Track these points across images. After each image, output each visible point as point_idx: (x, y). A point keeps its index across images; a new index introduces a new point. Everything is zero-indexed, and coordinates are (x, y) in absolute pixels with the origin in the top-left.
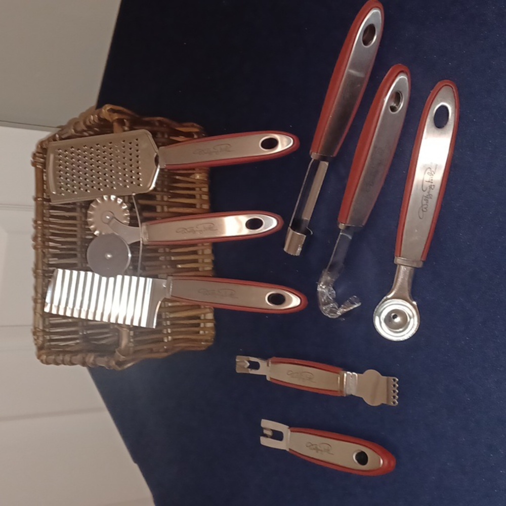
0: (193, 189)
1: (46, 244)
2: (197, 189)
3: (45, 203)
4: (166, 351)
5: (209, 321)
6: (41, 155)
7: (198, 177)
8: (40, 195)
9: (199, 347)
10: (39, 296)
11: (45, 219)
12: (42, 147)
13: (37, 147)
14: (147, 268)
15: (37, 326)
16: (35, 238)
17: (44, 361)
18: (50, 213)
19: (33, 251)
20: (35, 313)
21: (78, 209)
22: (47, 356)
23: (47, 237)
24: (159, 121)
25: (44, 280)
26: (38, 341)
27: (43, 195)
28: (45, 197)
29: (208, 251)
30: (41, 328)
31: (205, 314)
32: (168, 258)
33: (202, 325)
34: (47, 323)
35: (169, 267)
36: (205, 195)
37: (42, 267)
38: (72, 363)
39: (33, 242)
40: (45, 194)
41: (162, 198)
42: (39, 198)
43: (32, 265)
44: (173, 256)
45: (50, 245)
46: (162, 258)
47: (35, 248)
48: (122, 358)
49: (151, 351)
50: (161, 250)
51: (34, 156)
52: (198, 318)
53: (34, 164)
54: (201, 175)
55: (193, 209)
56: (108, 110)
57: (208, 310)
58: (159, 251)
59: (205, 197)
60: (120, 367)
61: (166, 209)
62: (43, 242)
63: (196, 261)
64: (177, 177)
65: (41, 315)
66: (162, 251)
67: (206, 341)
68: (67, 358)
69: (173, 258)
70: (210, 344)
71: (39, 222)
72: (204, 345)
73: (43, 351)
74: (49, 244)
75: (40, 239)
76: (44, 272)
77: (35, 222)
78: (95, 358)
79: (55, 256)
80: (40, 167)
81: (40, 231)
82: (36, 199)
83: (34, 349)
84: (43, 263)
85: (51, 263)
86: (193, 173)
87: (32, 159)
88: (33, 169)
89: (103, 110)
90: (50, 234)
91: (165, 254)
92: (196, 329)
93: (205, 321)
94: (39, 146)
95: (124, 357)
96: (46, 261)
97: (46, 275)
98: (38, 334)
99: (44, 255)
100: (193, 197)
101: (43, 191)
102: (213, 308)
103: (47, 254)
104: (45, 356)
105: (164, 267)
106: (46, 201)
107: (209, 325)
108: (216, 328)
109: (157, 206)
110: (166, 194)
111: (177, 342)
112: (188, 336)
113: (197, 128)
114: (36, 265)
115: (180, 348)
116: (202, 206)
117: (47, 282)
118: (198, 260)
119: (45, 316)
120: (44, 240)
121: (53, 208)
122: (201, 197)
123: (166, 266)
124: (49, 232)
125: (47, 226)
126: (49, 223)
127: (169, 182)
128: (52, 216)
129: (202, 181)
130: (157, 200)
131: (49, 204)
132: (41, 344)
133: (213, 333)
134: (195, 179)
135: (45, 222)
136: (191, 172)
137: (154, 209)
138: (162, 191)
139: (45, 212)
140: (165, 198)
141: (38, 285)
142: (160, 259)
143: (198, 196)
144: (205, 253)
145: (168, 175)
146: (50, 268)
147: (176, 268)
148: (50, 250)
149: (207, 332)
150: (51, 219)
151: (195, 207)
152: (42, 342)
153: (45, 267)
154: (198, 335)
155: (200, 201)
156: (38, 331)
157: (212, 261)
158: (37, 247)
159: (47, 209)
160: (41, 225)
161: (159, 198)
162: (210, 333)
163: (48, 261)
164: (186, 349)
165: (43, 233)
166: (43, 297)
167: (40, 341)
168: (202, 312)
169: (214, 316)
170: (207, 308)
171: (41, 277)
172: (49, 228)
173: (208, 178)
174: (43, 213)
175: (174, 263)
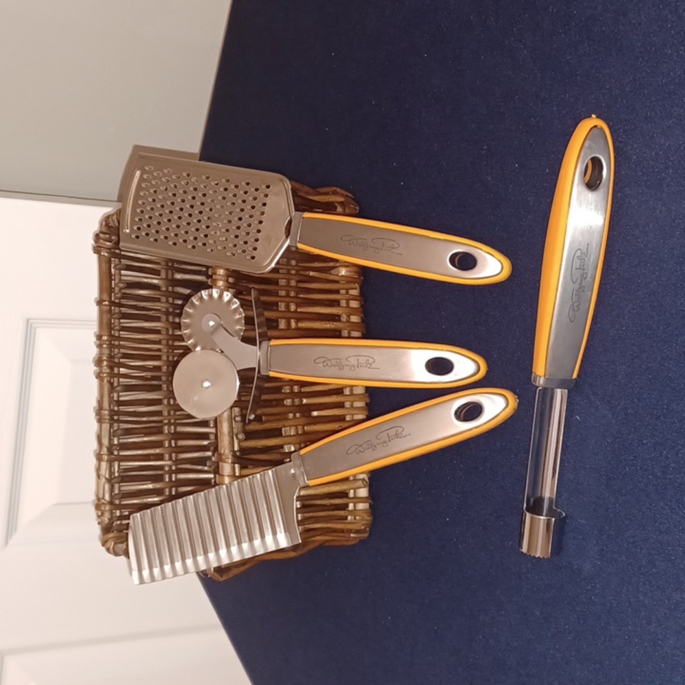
0: (337, 292)
1: (116, 371)
2: (343, 292)
3: (113, 308)
5: (362, 500)
6: (107, 236)
7: (343, 272)
8: (105, 297)
9: (347, 541)
10: (105, 450)
11: (113, 332)
12: (107, 225)
13: (101, 224)
14: (263, 418)
15: (101, 496)
16: (98, 362)
17: (111, 551)
18: (120, 323)
19: (95, 382)
20: (99, 476)
21: (164, 318)
22: (115, 544)
23: (116, 360)
25: (111, 426)
26: (102, 517)
27: (111, 298)
28: (113, 299)
29: (360, 389)
30: (107, 497)
31: (355, 490)
32: (297, 401)
33: (351, 506)
34: (117, 492)
35: (298, 415)
36: (356, 300)
37: (110, 406)
39: (95, 368)
40: (113, 294)
41: (288, 307)
42: (105, 301)
43: (94, 404)
44: (305, 397)
45: (121, 373)
46: (288, 402)
47: (99, 376)
50: (287, 389)
51: (97, 237)
52: (344, 494)
53: (97, 250)
54: (348, 269)
55: (335, 323)
57: (360, 483)
58: (283, 391)
59: (355, 304)
60: (222, 575)
61: (293, 324)
62: (111, 368)
63: (340, 405)
64: (312, 274)
65: (106, 479)
66: (288, 391)
67: (357, 532)
69: (305, 401)
70: (366, 535)
71: (105, 338)
72: (353, 537)
73: (111, 535)
74: (119, 371)
75: (105, 363)
76: (112, 413)
77: (99, 337)
79: (128, 388)
80: (106, 254)
81: (106, 352)
82: (100, 303)
83: (96, 530)
84: (111, 398)
85: (121, 399)
86: (337, 267)
87: (93, 243)
88: (96, 256)
90: (119, 355)
91: (292, 395)
92: (342, 513)
93: (356, 500)
94: (104, 223)
96: (115, 395)
97: (116, 418)
98: (103, 508)
99: (112, 388)
100: (335, 303)
101: (111, 290)
102: (367, 479)
103: (116, 387)
104: (113, 543)
105: (291, 415)
106: (115, 306)
107: (361, 506)
108: (373, 509)
109: (279, 320)
110: (293, 300)
111: (311, 533)
112: (329, 525)
113: (342, 195)
114: (100, 402)
115: (317, 544)
116: (349, 318)
117: (116, 428)
118: (343, 403)
119: (113, 481)
120: (112, 364)
121: (125, 316)
122: (348, 303)
123: (295, 415)
124: (119, 353)
125: (116, 343)
126: (119, 338)
127: (298, 282)
128: (124, 329)
129: (349, 279)
130: (280, 309)
131: (120, 311)
132: (108, 523)
133: (369, 518)
134: (337, 275)
135: (114, 338)
136: (331, 264)
137: (275, 324)
138: (288, 296)
139: (114, 324)
140: (293, 308)
141: (103, 433)
142: (285, 402)
143: (343, 303)
144: (355, 392)
145: (297, 271)
146: (120, 407)
147: (310, 416)
148: (121, 380)
149: (357, 518)
150: (121, 333)
151: (339, 321)
152: (110, 519)
153: (114, 406)
154: (346, 523)
155: (347, 310)
156: (103, 504)
157: (367, 404)
158: (102, 375)
159: (117, 318)
160: (107, 343)
161: (282, 307)
162: (362, 520)
163: (119, 396)
164: (327, 544)
165: (110, 355)
166: (110, 452)
167: (106, 519)
168: (351, 486)
169: (370, 492)
170: (359, 480)
171: (107, 421)
172: (120, 347)
173: (359, 274)
174: (111, 324)
175: (306, 410)
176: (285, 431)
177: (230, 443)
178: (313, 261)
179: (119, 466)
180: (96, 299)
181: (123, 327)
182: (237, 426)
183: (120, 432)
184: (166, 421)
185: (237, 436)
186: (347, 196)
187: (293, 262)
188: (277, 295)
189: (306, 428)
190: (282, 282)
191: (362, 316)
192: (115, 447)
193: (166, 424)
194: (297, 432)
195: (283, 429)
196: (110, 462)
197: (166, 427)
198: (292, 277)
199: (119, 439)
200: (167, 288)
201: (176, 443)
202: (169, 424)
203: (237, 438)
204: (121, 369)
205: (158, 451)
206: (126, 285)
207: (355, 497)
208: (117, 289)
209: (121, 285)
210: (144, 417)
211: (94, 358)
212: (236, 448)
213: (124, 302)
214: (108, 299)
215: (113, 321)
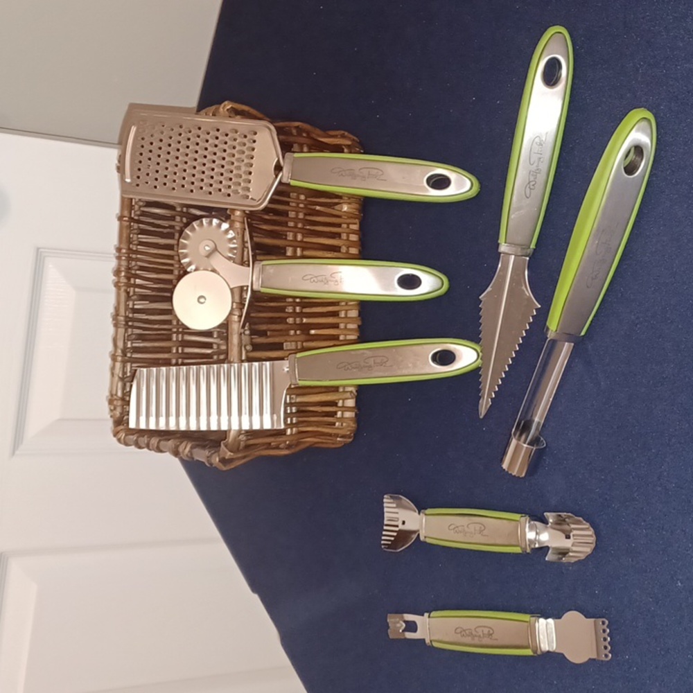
0: (339, 225)
1: (132, 281)
2: (344, 226)
3: (132, 224)
4: (289, 447)
5: (349, 409)
7: (345, 208)
8: (126, 213)
9: (333, 444)
10: (119, 352)
11: (131, 246)
14: (269, 333)
15: (114, 392)
16: (117, 272)
17: (122, 441)
18: (138, 238)
19: (113, 291)
20: (113, 374)
21: (177, 236)
22: (126, 435)
23: (133, 272)
24: (297, 127)
25: (126, 331)
26: (114, 412)
27: (131, 214)
28: (133, 216)
29: (354, 313)
30: (120, 394)
31: (344, 400)
32: (298, 320)
33: (339, 414)
34: (128, 390)
35: (298, 332)
36: (356, 234)
37: (125, 313)
38: (159, 450)
39: (114, 278)
40: (133, 212)
41: (295, 236)
42: (125, 217)
43: (112, 310)
44: (306, 317)
45: (137, 283)
46: (290, 320)
47: (117, 285)
48: (229, 455)
49: (268, 446)
52: (334, 404)
54: (350, 206)
55: (335, 253)
56: (228, 110)
57: (348, 394)
58: (287, 310)
59: (354, 238)
60: (225, 466)
61: (299, 252)
62: (128, 279)
63: (336, 326)
64: (318, 208)
65: (119, 378)
66: (291, 311)
67: (343, 436)
68: (154, 441)
69: (305, 320)
70: (350, 440)
71: (124, 251)
72: (339, 441)
73: (122, 427)
74: (135, 282)
75: (123, 274)
76: (127, 319)
77: (119, 250)
78: (192, 448)
79: (143, 298)
81: (124, 263)
82: (120, 218)
83: (110, 424)
84: (127, 306)
85: (136, 307)
86: (340, 203)
89: (221, 109)
90: (136, 268)
91: (295, 314)
92: (331, 419)
93: (344, 409)
95: (232, 454)
96: (131, 304)
98: (115, 404)
99: (128, 297)
100: (337, 236)
101: (131, 207)
102: (354, 391)
103: (132, 296)
104: (124, 435)
105: (292, 332)
106: (134, 222)
107: (348, 414)
108: (358, 419)
109: (287, 248)
110: (301, 231)
111: (304, 435)
112: (319, 429)
113: (349, 139)
114: (117, 309)
115: (307, 445)
116: (348, 250)
117: (130, 333)
118: (338, 324)
119: (126, 380)
120: (129, 275)
121: (143, 232)
122: (348, 237)
123: (296, 332)
124: (136, 265)
125: (134, 256)
126: (137, 252)
127: (305, 214)
128: (141, 244)
129: (351, 215)
130: (288, 238)
131: (139, 227)
132: (119, 417)
133: (354, 425)
134: (341, 211)
135: (131, 251)
136: (336, 201)
137: (283, 251)
138: (296, 227)
139: (132, 238)
140: (299, 237)
141: (118, 337)
142: (288, 320)
143: (344, 236)
144: (349, 316)
145: (305, 205)
146: (135, 315)
147: (309, 334)
148: (137, 290)
149: (344, 424)
150: (139, 247)
151: (339, 251)
152: (121, 414)
153: (129, 313)
154: (333, 428)
155: (347, 243)
156: (116, 399)
157: (359, 326)
158: (120, 284)
159: (135, 234)
160: (126, 255)
161: (290, 236)
162: (348, 426)
163: (134, 305)
164: (316, 445)
165: (128, 266)
166: (124, 353)
167: (118, 413)
168: (341, 397)
169: (356, 402)
170: (347, 392)
171: (122, 326)
172: (137, 260)
173: (360, 211)
174: (130, 238)
175: (305, 328)
176: (286, 345)
177: (238, 353)
178: (320, 197)
179: (131, 367)
180: (117, 214)
181: (140, 242)
182: (246, 339)
183: (134, 337)
184: (175, 330)
185: (245, 347)
186: (354, 140)
187: (302, 197)
188: (287, 226)
189: (305, 344)
190: (292, 214)
191: (360, 248)
192: (128, 350)
193: (175, 332)
194: (297, 347)
195: (285, 344)
196: (124, 362)
197: (174, 335)
198: (301, 210)
199: (132, 343)
200: (182, 209)
201: (182, 350)
202: (177, 333)
203: (245, 349)
204: (137, 280)
205: (166, 356)
206: (145, 204)
207: (343, 407)
208: (137, 207)
209: (141, 204)
210: (156, 324)
211: (113, 269)
212: (244, 357)
213: (143, 219)
214: (128, 215)
215: (131, 236)
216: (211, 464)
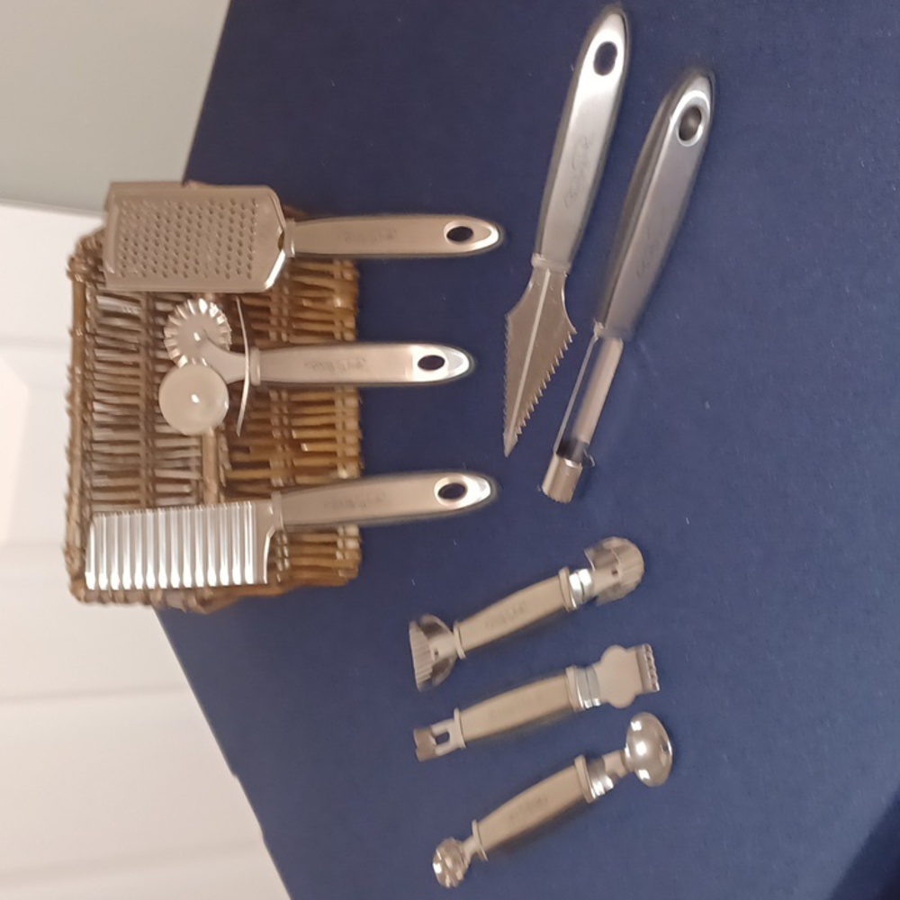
0: (331, 323)
1: (89, 406)
2: (337, 323)
3: (87, 338)
4: (280, 584)
5: (352, 538)
6: (83, 260)
7: (339, 302)
8: (80, 326)
9: (334, 581)
10: (76, 491)
11: (87, 365)
12: (84, 248)
13: (77, 247)
14: (252, 449)
15: (71, 542)
16: (71, 398)
17: (83, 600)
18: (96, 356)
19: (66, 420)
20: (69, 519)
21: (142, 350)
22: (86, 592)
23: (90, 395)
25: (83, 465)
26: (72, 565)
27: (85, 328)
28: (88, 329)
29: (353, 425)
30: (78, 543)
32: (287, 434)
33: (340, 544)
35: (287, 449)
36: (351, 332)
37: (82, 444)
38: (127, 603)
40: (88, 325)
41: (279, 336)
42: (78, 331)
44: (295, 431)
45: (96, 409)
46: (276, 434)
47: (71, 413)
48: (208, 594)
50: (275, 421)
51: (72, 261)
52: (333, 531)
53: (71, 274)
54: (343, 300)
58: (272, 423)
59: (349, 336)
60: (204, 608)
62: (84, 404)
63: (332, 440)
64: (304, 303)
65: (77, 523)
66: (277, 423)
67: (347, 570)
69: (294, 435)
70: (355, 575)
71: (78, 371)
72: (342, 577)
73: (79, 584)
74: (93, 407)
75: (78, 399)
76: (85, 452)
77: (72, 370)
78: (164, 593)
79: (103, 426)
80: (81, 280)
81: (79, 387)
82: (73, 333)
83: (65, 578)
84: (83, 438)
85: (95, 438)
86: (332, 297)
87: (68, 267)
88: (69, 282)
90: (94, 390)
91: (281, 426)
92: (329, 550)
93: (345, 538)
94: (81, 246)
95: (212, 593)
96: (88, 433)
98: (72, 555)
99: (85, 425)
100: (329, 335)
101: (85, 319)
103: (90, 424)
104: (84, 595)
105: (279, 449)
106: (90, 337)
107: (351, 544)
108: (363, 549)
110: (285, 329)
111: (299, 571)
112: (317, 563)
114: (72, 443)
115: (303, 581)
117: (88, 468)
118: (335, 438)
120: (85, 398)
121: (100, 346)
122: (342, 335)
123: (283, 448)
124: (93, 387)
125: (90, 377)
127: (291, 311)
128: (99, 362)
129: (345, 311)
130: (271, 339)
131: (95, 340)
133: (358, 558)
134: (333, 306)
135: (87, 371)
136: (325, 294)
138: (280, 323)
139: (87, 354)
140: (284, 337)
141: (74, 475)
142: (273, 435)
143: (337, 335)
144: (347, 428)
145: (290, 300)
147: (300, 450)
148: (95, 417)
149: (347, 556)
150: (96, 366)
153: (86, 445)
154: (334, 561)
156: (73, 550)
158: (74, 412)
159: (91, 350)
160: (80, 376)
162: (352, 559)
164: (313, 583)
165: (83, 390)
166: (82, 493)
167: (76, 567)
169: (360, 532)
171: (79, 461)
173: (355, 306)
174: (84, 353)
175: (296, 444)
176: (273, 463)
177: (215, 473)
180: (69, 329)
181: (98, 360)
182: (223, 456)
183: (93, 473)
184: (144, 464)
185: (223, 465)
187: (286, 291)
188: (268, 324)
189: (295, 462)
190: (275, 311)
192: (86, 490)
193: (143, 467)
194: (286, 465)
195: (271, 461)
196: (82, 505)
197: (143, 471)
198: (285, 306)
199: (91, 482)
200: (148, 320)
201: (154, 489)
202: (147, 468)
203: (223, 468)
204: (95, 406)
205: (133, 495)
206: (103, 314)
207: (344, 535)
208: (92, 318)
209: (97, 315)
212: (223, 480)
213: (100, 332)
214: (82, 329)
216: (188, 609)
